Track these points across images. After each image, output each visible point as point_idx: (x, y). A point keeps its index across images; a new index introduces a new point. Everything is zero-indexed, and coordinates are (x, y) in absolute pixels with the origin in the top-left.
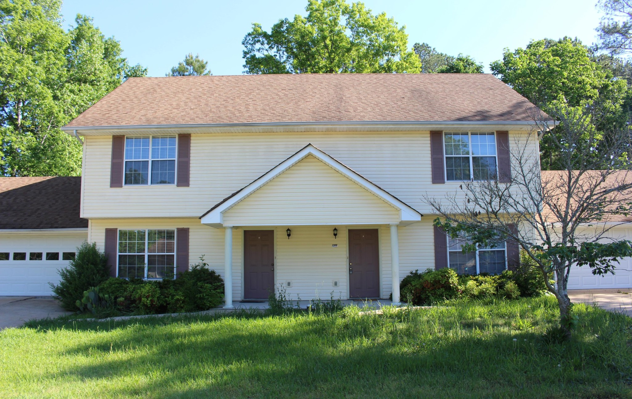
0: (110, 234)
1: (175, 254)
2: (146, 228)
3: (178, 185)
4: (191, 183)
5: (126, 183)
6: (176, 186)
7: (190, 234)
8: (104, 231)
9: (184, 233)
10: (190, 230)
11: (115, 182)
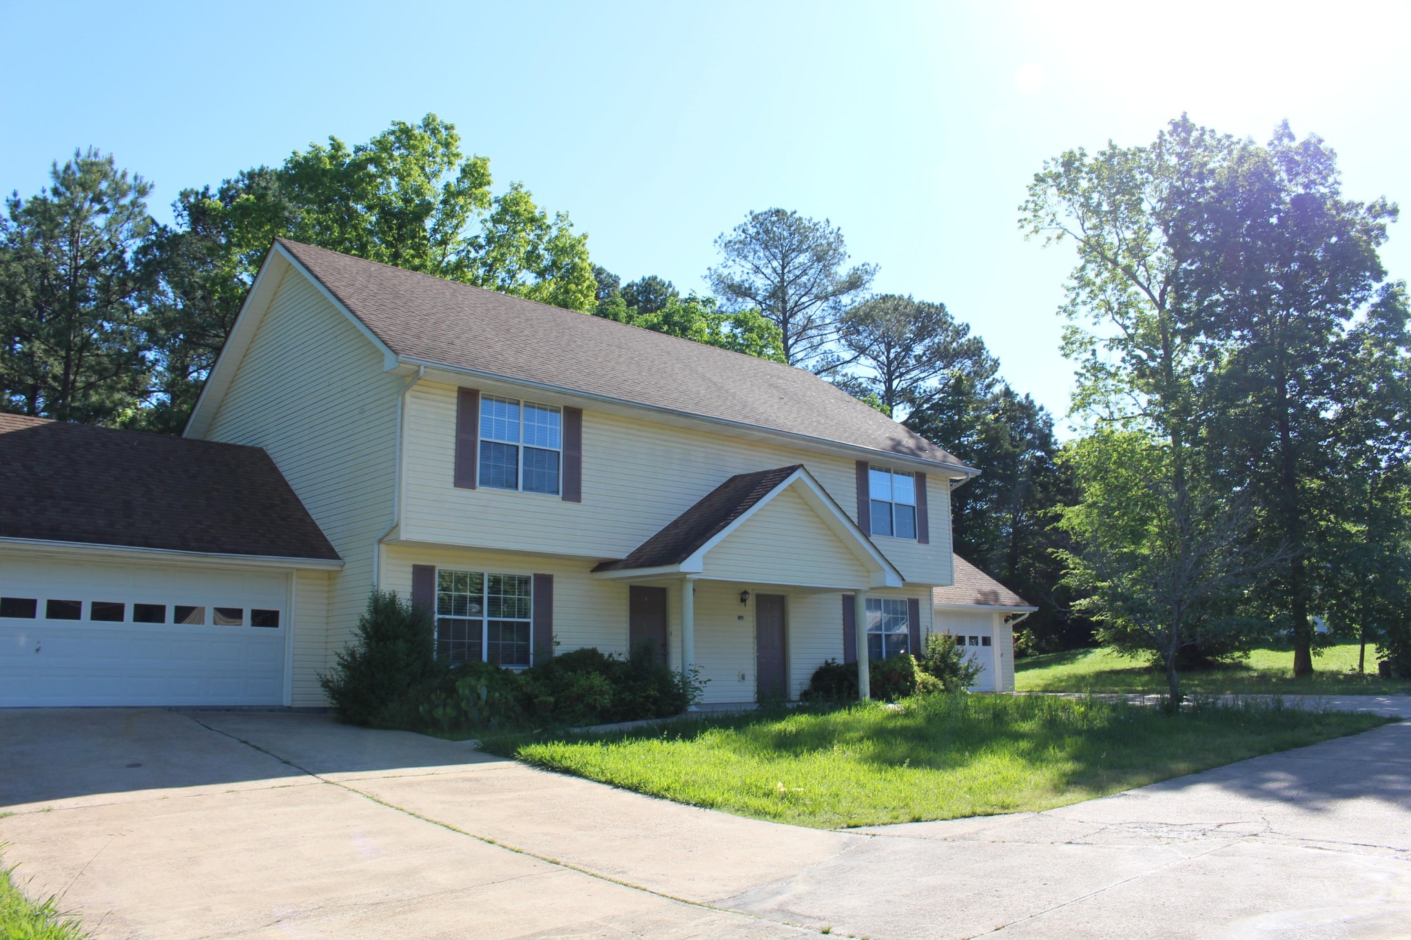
0: (423, 575)
1: (531, 620)
2: (489, 569)
3: (564, 499)
4: (583, 496)
5: (483, 483)
6: (561, 499)
7: (555, 585)
8: (411, 570)
9: (545, 582)
10: (555, 579)
11: (464, 478)
